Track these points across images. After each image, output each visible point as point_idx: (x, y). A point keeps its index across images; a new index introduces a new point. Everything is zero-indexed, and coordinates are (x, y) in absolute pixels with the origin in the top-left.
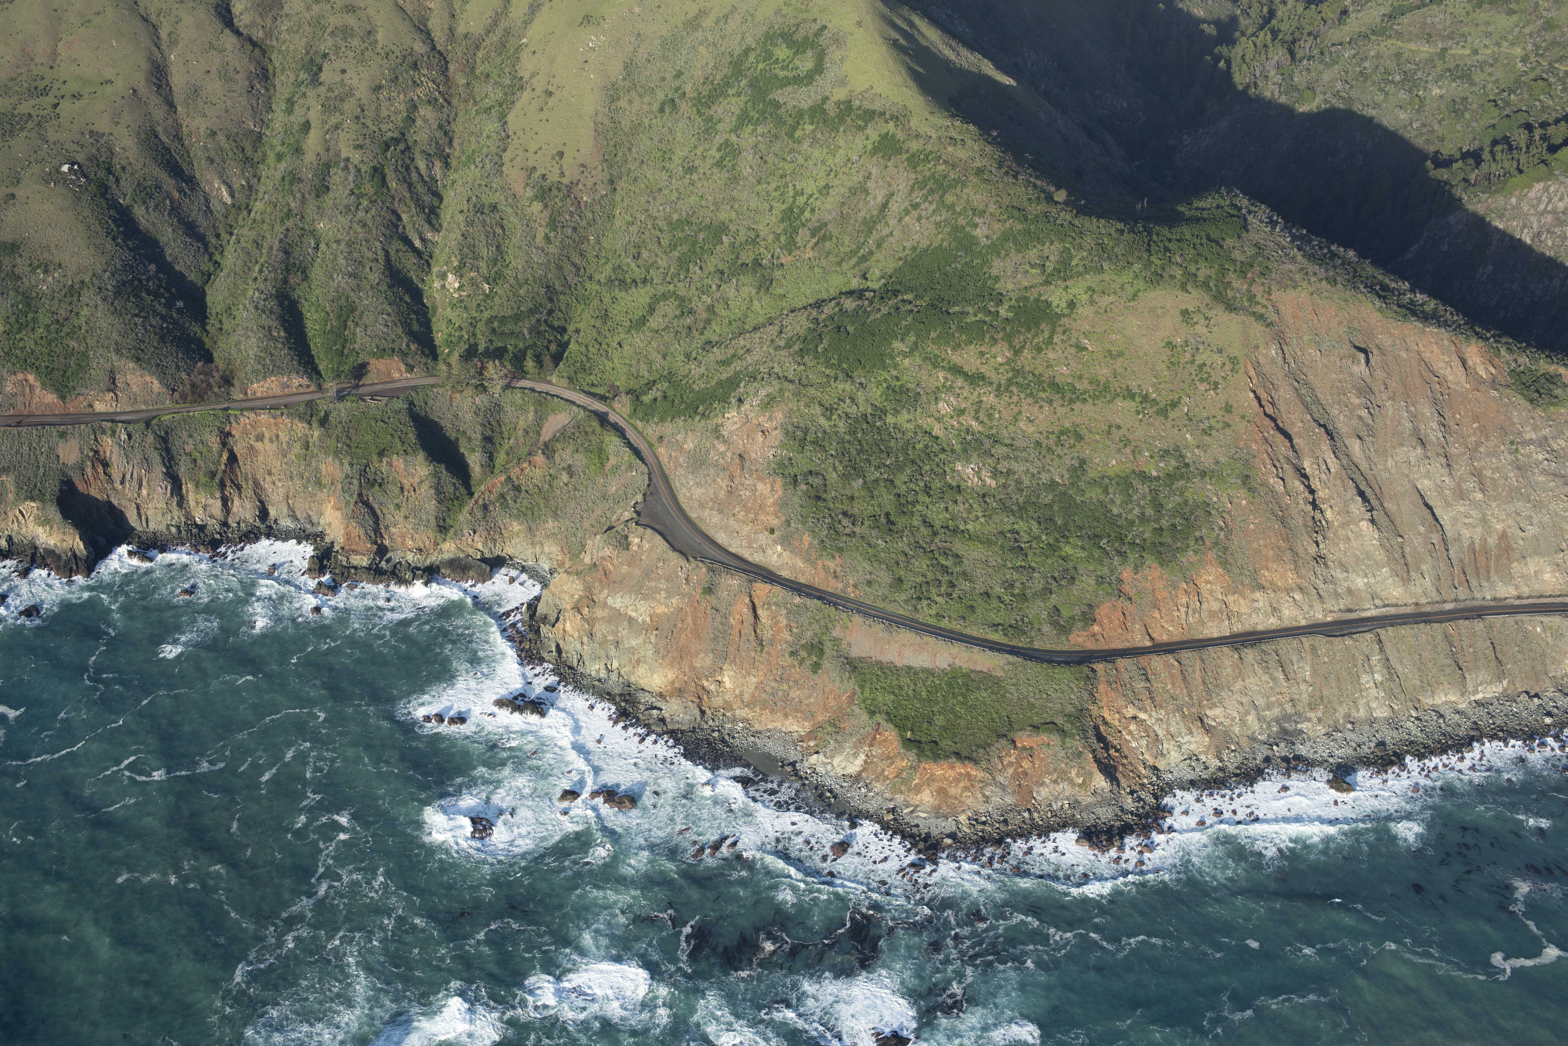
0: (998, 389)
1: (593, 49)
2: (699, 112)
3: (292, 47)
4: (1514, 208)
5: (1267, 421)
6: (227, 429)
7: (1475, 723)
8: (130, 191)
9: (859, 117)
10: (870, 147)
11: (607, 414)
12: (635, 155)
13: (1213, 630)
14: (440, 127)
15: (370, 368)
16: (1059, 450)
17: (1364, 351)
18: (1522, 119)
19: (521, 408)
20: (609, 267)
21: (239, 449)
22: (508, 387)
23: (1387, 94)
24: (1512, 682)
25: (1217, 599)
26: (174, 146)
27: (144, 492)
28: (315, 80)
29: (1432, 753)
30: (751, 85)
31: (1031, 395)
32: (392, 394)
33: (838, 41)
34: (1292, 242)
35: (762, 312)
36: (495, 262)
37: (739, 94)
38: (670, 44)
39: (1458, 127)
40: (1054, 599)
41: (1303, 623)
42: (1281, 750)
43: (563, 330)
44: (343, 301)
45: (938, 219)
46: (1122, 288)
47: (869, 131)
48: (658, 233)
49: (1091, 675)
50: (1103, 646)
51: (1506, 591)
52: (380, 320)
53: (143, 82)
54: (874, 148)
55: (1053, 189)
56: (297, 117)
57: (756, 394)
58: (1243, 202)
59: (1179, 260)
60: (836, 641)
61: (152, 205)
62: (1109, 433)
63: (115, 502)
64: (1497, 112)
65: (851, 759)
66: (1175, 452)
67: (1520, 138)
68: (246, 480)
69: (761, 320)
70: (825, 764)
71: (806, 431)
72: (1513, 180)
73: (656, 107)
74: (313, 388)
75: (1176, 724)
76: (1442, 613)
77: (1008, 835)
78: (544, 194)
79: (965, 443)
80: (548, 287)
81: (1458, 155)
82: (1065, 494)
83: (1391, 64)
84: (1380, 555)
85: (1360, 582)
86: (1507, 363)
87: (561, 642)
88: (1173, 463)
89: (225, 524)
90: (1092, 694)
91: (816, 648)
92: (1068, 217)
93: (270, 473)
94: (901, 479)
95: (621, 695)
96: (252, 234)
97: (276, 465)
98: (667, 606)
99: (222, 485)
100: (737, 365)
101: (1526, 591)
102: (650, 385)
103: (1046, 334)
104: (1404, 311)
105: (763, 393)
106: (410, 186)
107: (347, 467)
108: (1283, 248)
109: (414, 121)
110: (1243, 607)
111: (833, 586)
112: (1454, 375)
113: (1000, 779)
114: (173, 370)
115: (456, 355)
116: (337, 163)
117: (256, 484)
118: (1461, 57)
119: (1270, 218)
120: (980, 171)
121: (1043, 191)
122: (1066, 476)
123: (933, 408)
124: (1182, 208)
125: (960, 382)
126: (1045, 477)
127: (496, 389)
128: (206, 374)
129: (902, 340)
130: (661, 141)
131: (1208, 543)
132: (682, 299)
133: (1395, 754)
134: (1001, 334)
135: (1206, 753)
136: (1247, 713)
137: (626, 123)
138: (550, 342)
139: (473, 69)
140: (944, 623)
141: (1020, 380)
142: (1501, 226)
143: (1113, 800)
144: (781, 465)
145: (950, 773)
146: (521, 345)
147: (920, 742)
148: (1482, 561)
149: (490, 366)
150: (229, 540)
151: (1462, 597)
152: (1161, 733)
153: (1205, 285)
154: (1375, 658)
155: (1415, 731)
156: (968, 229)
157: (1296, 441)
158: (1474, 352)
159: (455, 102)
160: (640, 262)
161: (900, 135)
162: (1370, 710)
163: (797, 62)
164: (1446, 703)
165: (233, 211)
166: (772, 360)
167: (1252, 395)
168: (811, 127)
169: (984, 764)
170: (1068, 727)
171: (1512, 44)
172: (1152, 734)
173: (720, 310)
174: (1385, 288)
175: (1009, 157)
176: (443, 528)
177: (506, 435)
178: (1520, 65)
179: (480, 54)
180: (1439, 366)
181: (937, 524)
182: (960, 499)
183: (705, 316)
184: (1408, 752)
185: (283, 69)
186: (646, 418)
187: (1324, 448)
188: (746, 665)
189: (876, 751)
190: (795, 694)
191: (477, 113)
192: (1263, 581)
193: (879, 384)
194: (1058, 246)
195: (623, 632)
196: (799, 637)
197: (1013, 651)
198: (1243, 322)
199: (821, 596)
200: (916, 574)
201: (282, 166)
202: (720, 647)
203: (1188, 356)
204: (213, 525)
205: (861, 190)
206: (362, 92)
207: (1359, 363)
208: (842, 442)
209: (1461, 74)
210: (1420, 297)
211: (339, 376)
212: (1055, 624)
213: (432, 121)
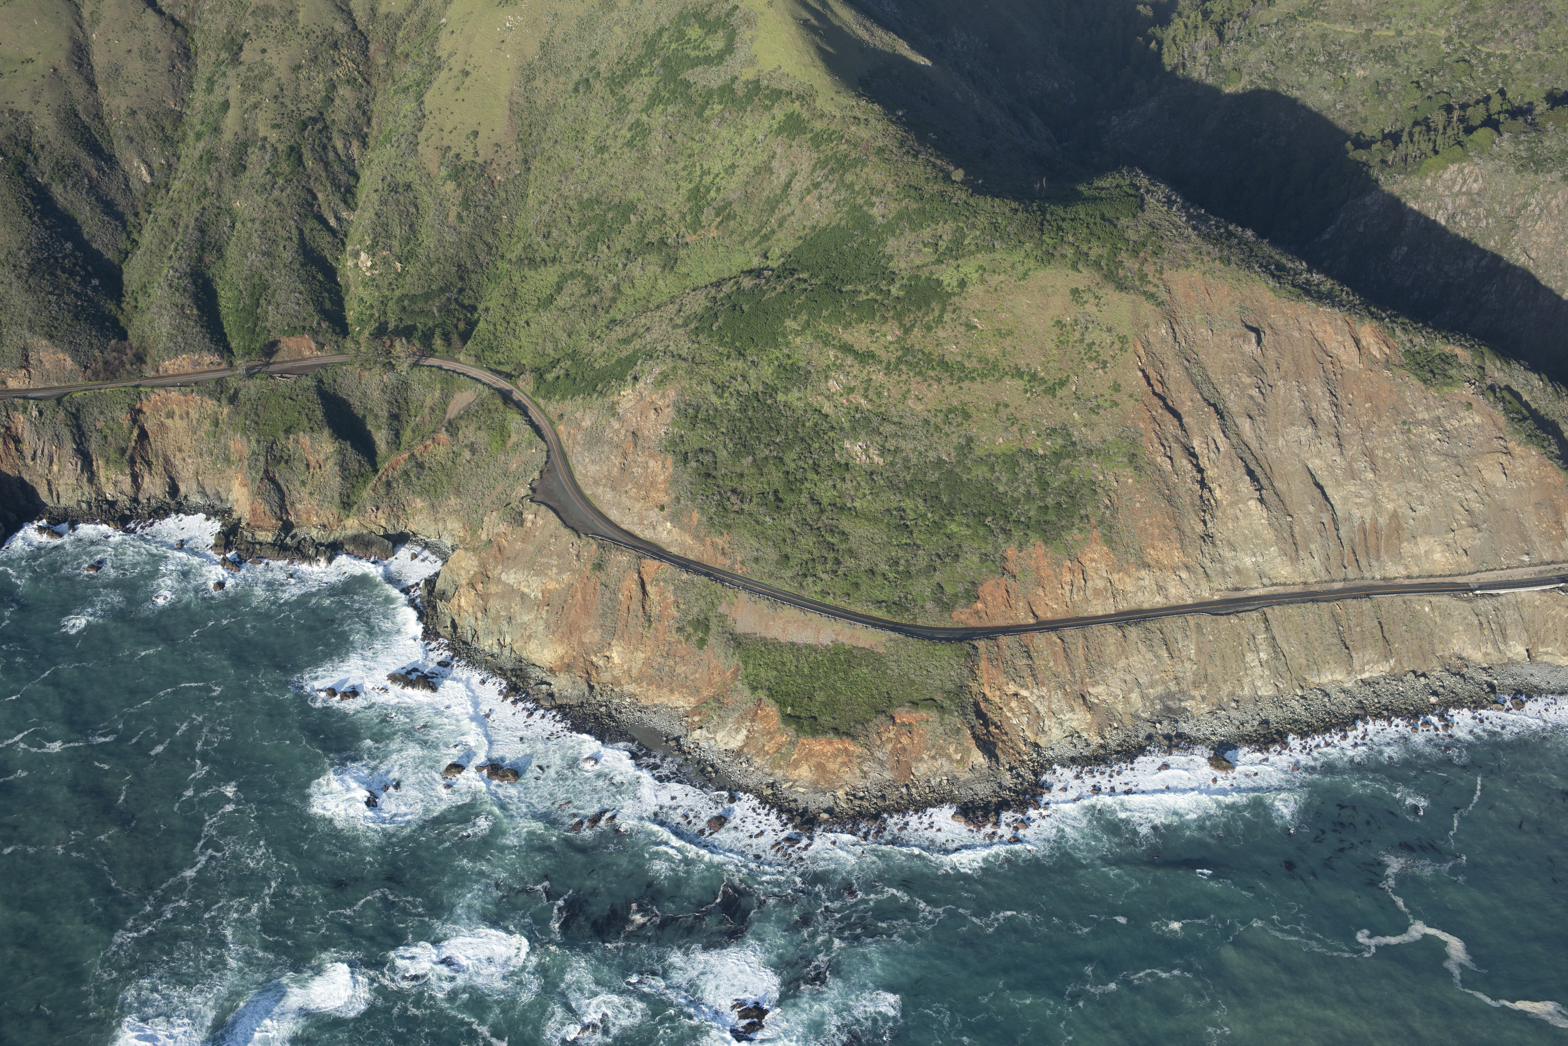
0: (887, 368)
1: (510, 29)
2: (612, 91)
3: (213, 27)
4: (1429, 189)
5: (1156, 400)
6: (138, 406)
7: (1360, 702)
8: (48, 170)
9: (766, 97)
10: (775, 126)
11: (511, 392)
12: (549, 134)
13: (1098, 608)
14: (359, 106)
15: (281, 345)
16: (946, 429)
17: (1256, 331)
18: (1442, 100)
19: (428, 386)
20: (520, 246)
21: (150, 426)
22: (415, 365)
23: (1311, 75)
24: (1399, 661)
25: (1102, 577)
26: (94, 125)
27: (55, 468)
28: (235, 60)
29: (1315, 731)
30: (663, 65)
31: (920, 373)
32: (301, 372)
33: (749, 21)
34: (1187, 221)
35: (666, 291)
36: (408, 241)
37: (651, 74)
38: (586, 24)
39: (1381, 109)
40: (938, 577)
41: (1190, 601)
42: (1164, 728)
43: (474, 309)
44: (256, 280)
45: (837, 198)
46: (1013, 267)
47: (776, 111)
48: (568, 212)
49: (972, 652)
50: (986, 623)
51: (1395, 571)
52: (292, 299)
53: (64, 61)
54: (780, 128)
55: (952, 168)
56: (217, 98)
57: (650, 373)
58: (1143, 181)
59: (1071, 239)
60: (722, 617)
61: (70, 183)
62: (996, 411)
63: (27, 478)
64: (1419, 93)
65: (733, 734)
66: (1064, 430)
67: (1438, 118)
68: (157, 456)
69: (665, 298)
70: (708, 739)
71: (697, 409)
72: (1429, 161)
73: (571, 87)
74: (224, 365)
75: (1057, 701)
76: (1330, 592)
77: (885, 811)
78: (457, 173)
79: (853, 421)
80: (459, 266)
81: (1379, 136)
82: (951, 472)
83: (1316, 45)
84: (1269, 534)
85: (1248, 561)
86: (1402, 343)
87: (456, 618)
88: (1060, 441)
89: (135, 500)
90: (972, 671)
91: (702, 624)
92: (963, 196)
93: (180, 450)
94: (790, 457)
95: (512, 670)
96: (169, 213)
97: (187, 441)
98: (558, 582)
99: (132, 462)
100: (637, 344)
101: (1415, 571)
102: (554, 364)
103: (937, 313)
104: (1298, 291)
105: (657, 370)
106: (327, 165)
107: (254, 443)
108: (1177, 228)
109: (332, 100)
110: (1129, 585)
111: (721, 563)
112: (1348, 355)
113: (879, 754)
114: (86, 348)
115: (366, 333)
116: (254, 142)
117: (167, 460)
118: (1386, 38)
119: (1169, 198)
120: (881, 151)
121: (942, 170)
122: (953, 454)
123: (823, 386)
124: (1082, 188)
125: (850, 360)
126: (932, 455)
127: (403, 367)
128: (119, 352)
129: (795, 318)
130: (575, 120)
131: (1093, 521)
132: (589, 278)
133: (1278, 732)
134: (892, 313)
135: (1088, 730)
136: (1131, 691)
137: (541, 103)
138: (459, 320)
139: (393, 49)
140: (829, 600)
141: (909, 358)
142: (1416, 208)
143: (992, 776)
144: (673, 443)
145: (828, 749)
146: (431, 324)
147: (799, 717)
148: (1372, 540)
149: (397, 344)
150: (139, 516)
151: (1351, 576)
152: (1042, 710)
153: (1097, 264)
154: (1261, 637)
155: (1299, 709)
156: (865, 208)
157: (1185, 420)
158: (1368, 332)
159: (374, 82)
160: (550, 241)
161: (805, 115)
162: (1255, 688)
163: (708, 42)
164: (1333, 682)
165: (153, 190)
166: (669, 339)
167: (1140, 374)
168: (720, 107)
169: (862, 740)
170: (947, 703)
171: (1436, 26)
172: (1033, 711)
173: (626, 288)
174: (1280, 267)
175: (912, 136)
176: (346, 505)
177: (413, 412)
178: (1443, 46)
179: (400, 34)
180: (1332, 346)
181: (825, 501)
182: (848, 476)
183: (610, 294)
184: (1291, 730)
185: (205, 49)
186: (548, 396)
187: (1213, 427)
188: (634, 641)
189: (758, 726)
190: (681, 669)
191: (396, 92)
192: (1148, 560)
193: (771, 362)
194: (951, 225)
195: (516, 608)
196: (686, 613)
197: (895, 628)
198: (1133, 301)
199: (709, 572)
200: (802, 551)
201: (201, 145)
202: (608, 623)
203: (1077, 335)
204: (124, 501)
205: (766, 169)
206: (282, 72)
207: (1250, 341)
208: (732, 419)
209: (1385, 55)
210: (1316, 277)
211: (249, 354)
212: (938, 601)
213: (350, 101)
